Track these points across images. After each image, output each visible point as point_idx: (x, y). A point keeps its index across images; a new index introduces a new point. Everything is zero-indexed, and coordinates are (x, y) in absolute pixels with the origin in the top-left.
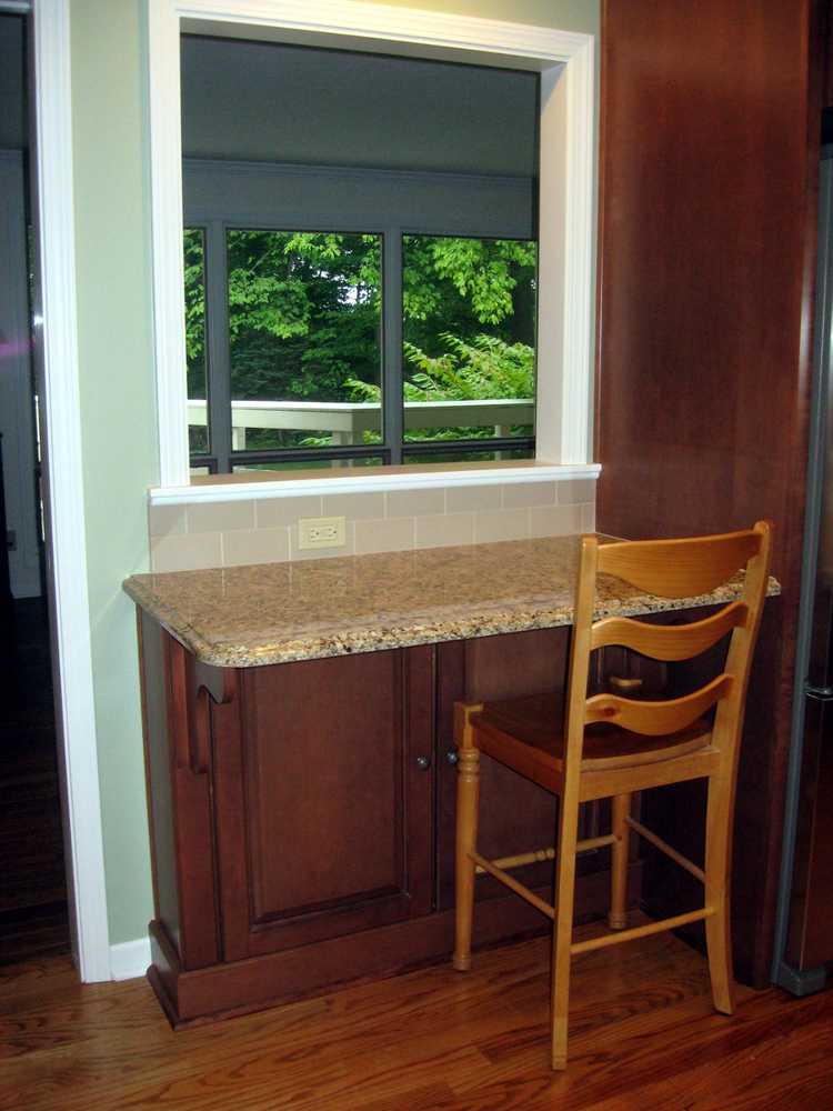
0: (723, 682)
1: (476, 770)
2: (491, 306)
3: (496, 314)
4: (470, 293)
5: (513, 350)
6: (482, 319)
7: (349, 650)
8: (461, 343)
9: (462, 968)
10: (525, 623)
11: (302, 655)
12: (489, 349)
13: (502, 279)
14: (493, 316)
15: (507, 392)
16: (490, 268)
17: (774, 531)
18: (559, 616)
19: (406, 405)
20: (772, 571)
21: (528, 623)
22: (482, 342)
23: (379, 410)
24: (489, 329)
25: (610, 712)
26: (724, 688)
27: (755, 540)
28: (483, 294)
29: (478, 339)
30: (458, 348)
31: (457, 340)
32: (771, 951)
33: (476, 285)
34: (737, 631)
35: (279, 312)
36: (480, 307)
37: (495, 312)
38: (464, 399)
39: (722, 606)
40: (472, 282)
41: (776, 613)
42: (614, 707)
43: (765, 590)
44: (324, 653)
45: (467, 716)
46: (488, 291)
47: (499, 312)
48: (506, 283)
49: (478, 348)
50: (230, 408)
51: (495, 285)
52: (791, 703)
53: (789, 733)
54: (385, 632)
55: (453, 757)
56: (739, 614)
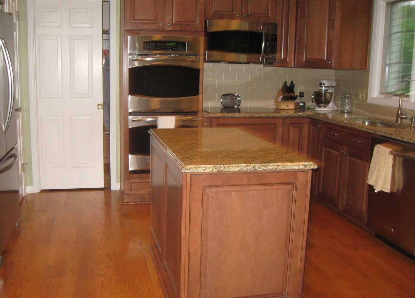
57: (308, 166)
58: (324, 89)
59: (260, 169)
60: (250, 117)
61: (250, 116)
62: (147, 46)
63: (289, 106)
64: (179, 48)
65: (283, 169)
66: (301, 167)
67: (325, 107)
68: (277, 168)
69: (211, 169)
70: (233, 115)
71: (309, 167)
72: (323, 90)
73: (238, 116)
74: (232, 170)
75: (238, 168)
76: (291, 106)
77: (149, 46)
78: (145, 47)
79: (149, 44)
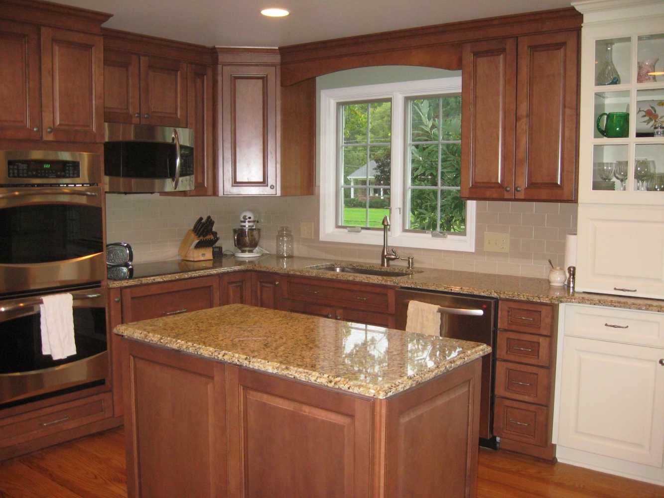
58: (247, 224)
60: (178, 279)
61: (177, 277)
62: (13, 169)
63: (206, 255)
64: (67, 172)
67: (251, 251)
70: (154, 280)
72: (247, 226)
73: (161, 280)
76: (208, 254)
77: (18, 170)
78: (11, 171)
79: (18, 166)
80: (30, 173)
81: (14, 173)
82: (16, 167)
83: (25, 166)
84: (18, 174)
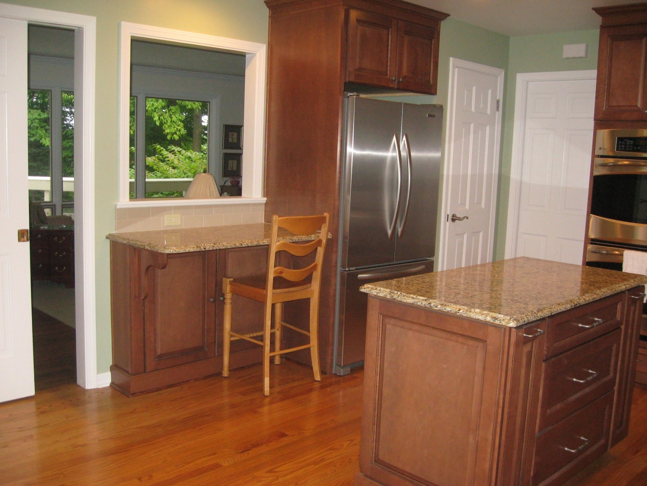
0: (314, 265)
1: (231, 302)
2: (173, 130)
3: (176, 134)
4: (162, 124)
5: (189, 154)
6: (169, 137)
7: (205, 249)
8: (164, 149)
9: (226, 376)
10: (255, 243)
11: (192, 250)
12: (175, 153)
13: (177, 115)
14: (175, 135)
15: (187, 175)
16: (171, 110)
17: (330, 216)
18: (265, 241)
19: (147, 180)
20: (329, 231)
21: (256, 243)
22: (173, 149)
23: (134, 182)
24: (173, 142)
25: (281, 272)
26: (315, 267)
27: (325, 218)
28: (169, 123)
29: (169, 147)
30: (162, 152)
31: (162, 148)
32: (332, 362)
33: (164, 119)
34: (319, 248)
35: (44, 131)
36: (167, 131)
37: (175, 133)
38: (165, 178)
39: (313, 241)
40: (162, 117)
41: (331, 245)
42: (282, 271)
43: (327, 236)
44: (198, 250)
45: (228, 282)
46: (171, 121)
47: (178, 133)
48: (180, 118)
49: (170, 152)
50: (62, 181)
51: (174, 119)
52: (336, 274)
53: (335, 285)
54: (214, 244)
55: (222, 298)
56: (319, 242)
57: (499, 319)
59: (436, 307)
62: (621, 144)
65: (464, 315)
66: (489, 319)
68: (456, 312)
69: (384, 294)
71: (499, 322)
74: (405, 301)
75: (412, 300)
77: (625, 145)
78: (620, 146)
79: (626, 142)
80: (635, 148)
81: (621, 148)
82: (624, 143)
83: (632, 142)
84: (625, 148)
